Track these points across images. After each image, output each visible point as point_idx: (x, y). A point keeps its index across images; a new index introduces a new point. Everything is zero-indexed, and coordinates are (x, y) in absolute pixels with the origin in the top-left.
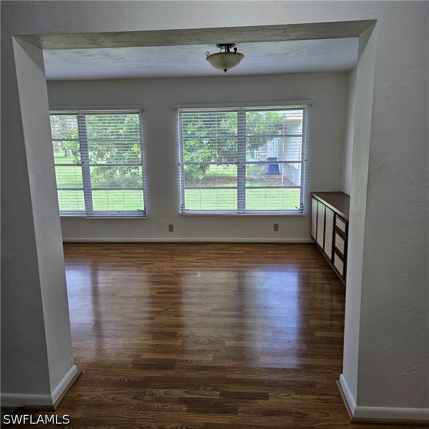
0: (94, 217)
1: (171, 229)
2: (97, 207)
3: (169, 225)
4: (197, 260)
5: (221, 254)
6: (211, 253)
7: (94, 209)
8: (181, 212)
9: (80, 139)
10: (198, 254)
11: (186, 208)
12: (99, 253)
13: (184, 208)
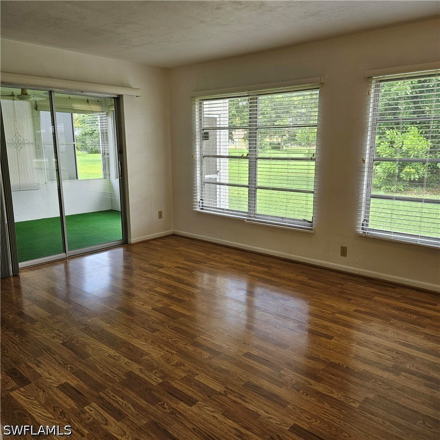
0: (254, 221)
1: (344, 252)
2: (261, 209)
3: (341, 247)
4: (356, 311)
5: (405, 310)
6: (388, 305)
7: (258, 212)
8: (360, 231)
9: (250, 126)
10: (367, 302)
11: (370, 227)
12: (243, 266)
13: (367, 225)
